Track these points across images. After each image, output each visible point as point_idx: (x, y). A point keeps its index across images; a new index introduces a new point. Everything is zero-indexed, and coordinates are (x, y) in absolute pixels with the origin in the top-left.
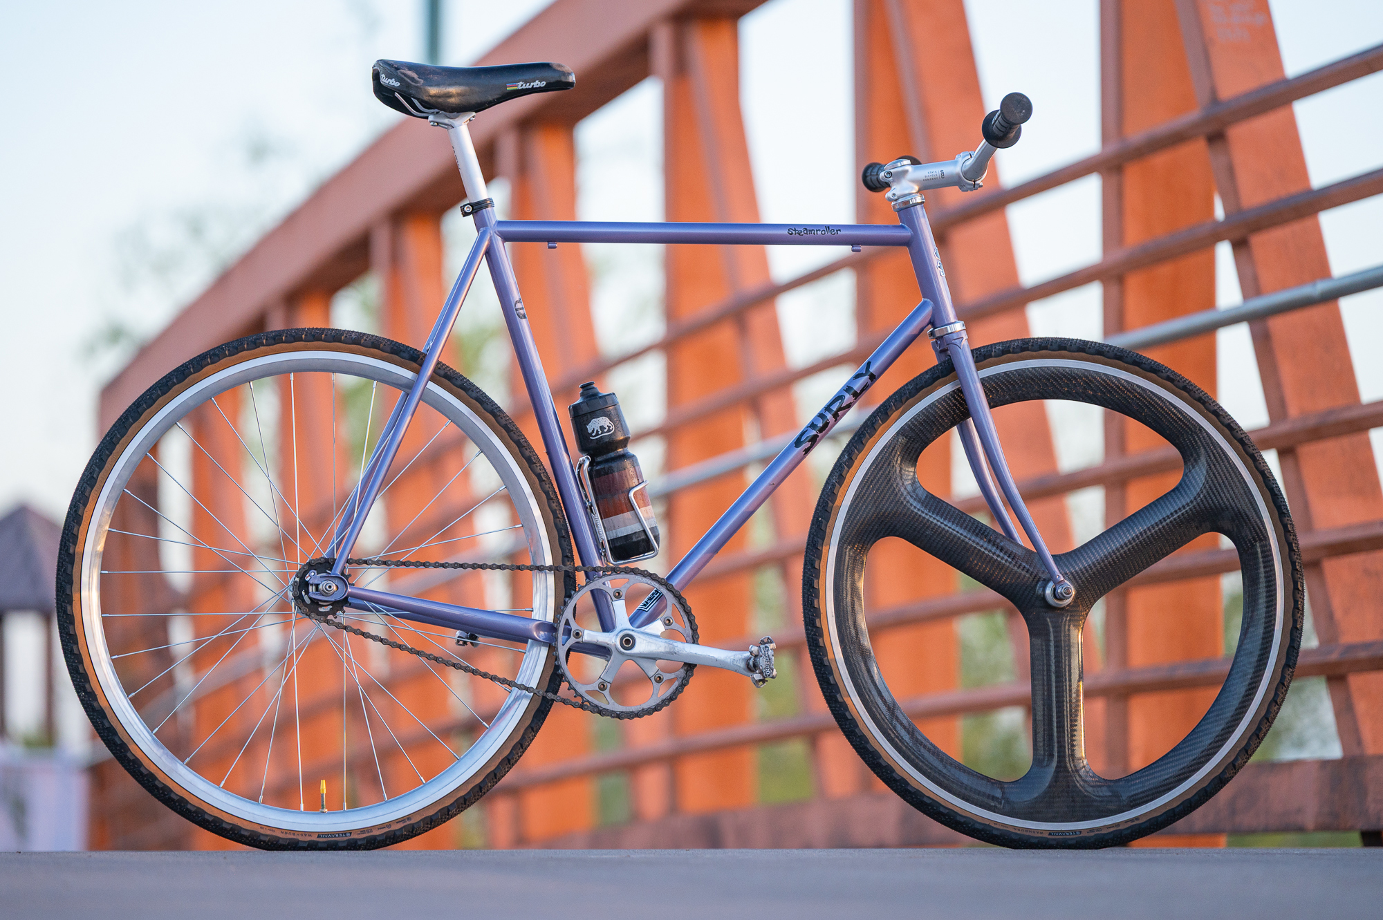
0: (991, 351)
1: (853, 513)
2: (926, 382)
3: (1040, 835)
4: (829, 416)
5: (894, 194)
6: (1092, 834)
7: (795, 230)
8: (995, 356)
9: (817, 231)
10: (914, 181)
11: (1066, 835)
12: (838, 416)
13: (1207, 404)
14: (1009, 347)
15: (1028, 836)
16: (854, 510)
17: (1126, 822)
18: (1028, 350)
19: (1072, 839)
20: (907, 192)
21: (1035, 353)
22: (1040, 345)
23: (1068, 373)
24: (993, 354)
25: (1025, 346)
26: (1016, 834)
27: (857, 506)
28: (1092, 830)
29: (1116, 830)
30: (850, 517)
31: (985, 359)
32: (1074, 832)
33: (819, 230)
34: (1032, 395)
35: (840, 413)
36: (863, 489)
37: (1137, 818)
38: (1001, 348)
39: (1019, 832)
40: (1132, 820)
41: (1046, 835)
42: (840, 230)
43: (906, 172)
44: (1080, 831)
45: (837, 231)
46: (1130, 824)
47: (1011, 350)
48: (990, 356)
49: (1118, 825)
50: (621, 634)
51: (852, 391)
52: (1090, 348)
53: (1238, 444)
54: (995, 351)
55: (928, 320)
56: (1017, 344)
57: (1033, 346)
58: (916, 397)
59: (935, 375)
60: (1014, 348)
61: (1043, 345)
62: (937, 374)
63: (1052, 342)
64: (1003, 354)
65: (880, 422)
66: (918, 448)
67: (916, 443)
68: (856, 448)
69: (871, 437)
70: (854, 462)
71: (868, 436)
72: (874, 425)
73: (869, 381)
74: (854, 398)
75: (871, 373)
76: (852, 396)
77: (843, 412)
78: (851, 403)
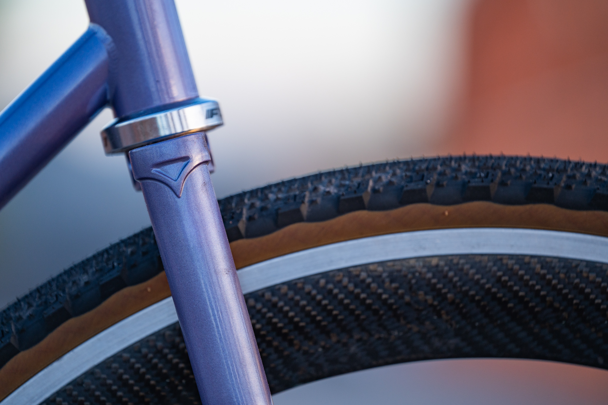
0: (298, 199)
2: (75, 297)
8: (311, 219)
18: (424, 200)
21: (447, 210)
22: (465, 184)
23: (556, 275)
24: (305, 209)
25: (412, 186)
31: (278, 225)
34: (437, 343)
38: (333, 190)
47: (366, 198)
48: (296, 217)
54: (312, 202)
55: (98, 93)
56: (385, 178)
57: (438, 185)
58: (43, 343)
59: (106, 278)
60: (375, 191)
61: (475, 183)
62: (114, 274)
63: (506, 173)
64: (340, 212)
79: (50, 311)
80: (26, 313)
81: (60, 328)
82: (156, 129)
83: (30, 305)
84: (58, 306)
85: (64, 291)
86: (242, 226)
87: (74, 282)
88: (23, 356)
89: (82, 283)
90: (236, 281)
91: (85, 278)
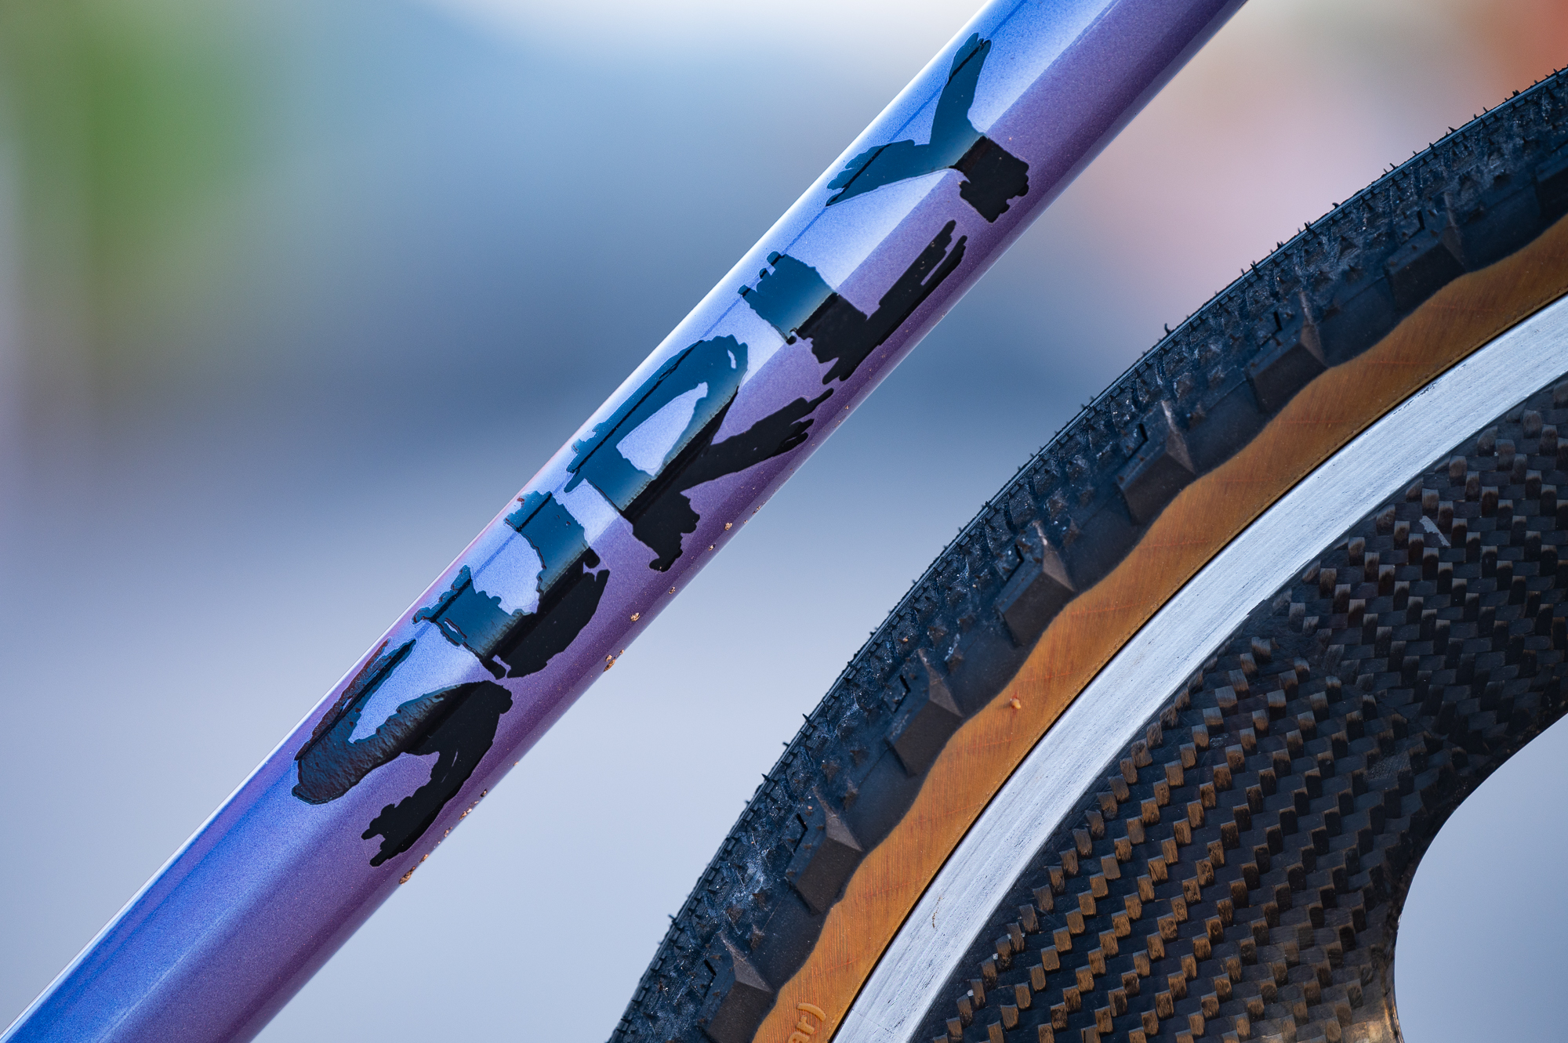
2: (1469, 219)
12: (690, 520)
35: (701, 497)
59: (1555, 165)
65: (1054, 570)
66: (1406, 784)
67: (1388, 748)
68: (839, 802)
69: (972, 702)
70: (816, 916)
71: (942, 695)
72: (1004, 602)
73: (969, 221)
74: (842, 372)
75: (984, 145)
76: (822, 354)
77: (727, 484)
78: (801, 407)
79: (1405, 259)
80: (1336, 266)
81: (1431, 303)
83: (1347, 244)
84: (1425, 245)
85: (1439, 203)
87: (1465, 179)
88: (1333, 380)
89: (1487, 180)
91: (1494, 166)
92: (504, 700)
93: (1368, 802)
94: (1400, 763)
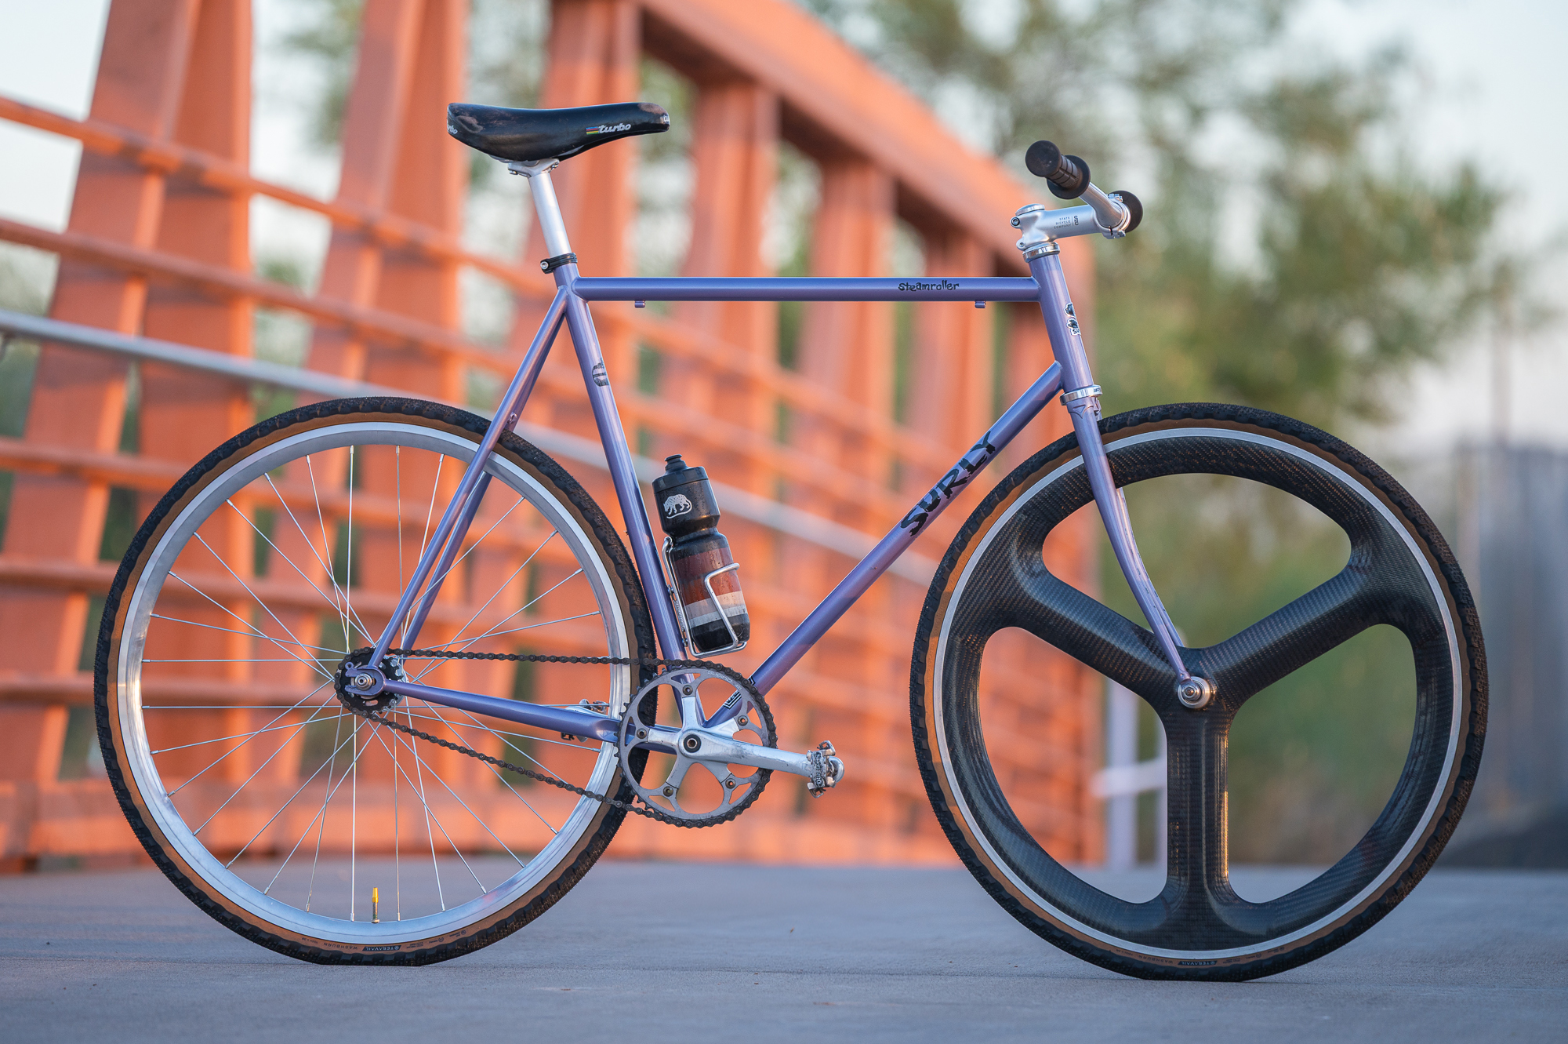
0: (1126, 419)
1: (966, 600)
2: (1050, 454)
3: (1168, 964)
4: (940, 493)
5: (1021, 244)
6: (1228, 965)
7: (907, 285)
8: (1131, 425)
9: (932, 286)
10: (1042, 229)
11: (1198, 964)
12: (951, 492)
13: (1376, 479)
14: (1148, 413)
15: (1155, 965)
16: (968, 598)
17: (1269, 951)
18: (1169, 418)
19: (1206, 969)
20: (1037, 240)
21: (1177, 422)
22: (1183, 413)
23: (1215, 444)
24: (1128, 422)
25: (1165, 414)
26: (1141, 962)
27: (971, 593)
28: (1229, 960)
29: (1257, 961)
30: (963, 605)
31: (1120, 428)
32: (1209, 961)
33: (935, 285)
34: (1176, 468)
35: (952, 489)
36: (978, 574)
37: (1282, 948)
38: (1138, 415)
39: (1144, 961)
40: (1276, 950)
41: (1176, 965)
42: (958, 285)
43: (1035, 218)
44: (1216, 961)
45: (955, 286)
46: (1273, 954)
47: (1149, 418)
48: (1125, 425)
49: (1259, 954)
50: (686, 735)
51: (967, 465)
52: (1240, 415)
53: (1411, 524)
54: (1131, 420)
55: (1058, 385)
56: (1156, 411)
57: (1174, 413)
58: (1040, 470)
59: (1061, 447)
60: (1152, 416)
61: (1186, 412)
62: (1064, 446)
63: (1197, 409)
64: (1140, 423)
65: (997, 499)
66: (1043, 528)
67: (1041, 523)
68: (970, 529)
69: (987, 516)
70: (967, 543)
71: (983, 515)
72: (991, 502)
73: (988, 454)
74: (971, 473)
75: (990, 445)
76: (968, 471)
77: (957, 488)
78: (966, 478)
79: (1042, 459)
82: (1077, 396)
86: (1107, 429)
88: (1033, 475)
90: (1104, 449)
92: (927, 515)
93: (1038, 530)
94: (1042, 525)
